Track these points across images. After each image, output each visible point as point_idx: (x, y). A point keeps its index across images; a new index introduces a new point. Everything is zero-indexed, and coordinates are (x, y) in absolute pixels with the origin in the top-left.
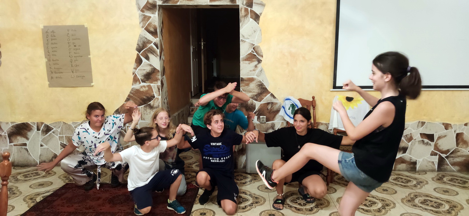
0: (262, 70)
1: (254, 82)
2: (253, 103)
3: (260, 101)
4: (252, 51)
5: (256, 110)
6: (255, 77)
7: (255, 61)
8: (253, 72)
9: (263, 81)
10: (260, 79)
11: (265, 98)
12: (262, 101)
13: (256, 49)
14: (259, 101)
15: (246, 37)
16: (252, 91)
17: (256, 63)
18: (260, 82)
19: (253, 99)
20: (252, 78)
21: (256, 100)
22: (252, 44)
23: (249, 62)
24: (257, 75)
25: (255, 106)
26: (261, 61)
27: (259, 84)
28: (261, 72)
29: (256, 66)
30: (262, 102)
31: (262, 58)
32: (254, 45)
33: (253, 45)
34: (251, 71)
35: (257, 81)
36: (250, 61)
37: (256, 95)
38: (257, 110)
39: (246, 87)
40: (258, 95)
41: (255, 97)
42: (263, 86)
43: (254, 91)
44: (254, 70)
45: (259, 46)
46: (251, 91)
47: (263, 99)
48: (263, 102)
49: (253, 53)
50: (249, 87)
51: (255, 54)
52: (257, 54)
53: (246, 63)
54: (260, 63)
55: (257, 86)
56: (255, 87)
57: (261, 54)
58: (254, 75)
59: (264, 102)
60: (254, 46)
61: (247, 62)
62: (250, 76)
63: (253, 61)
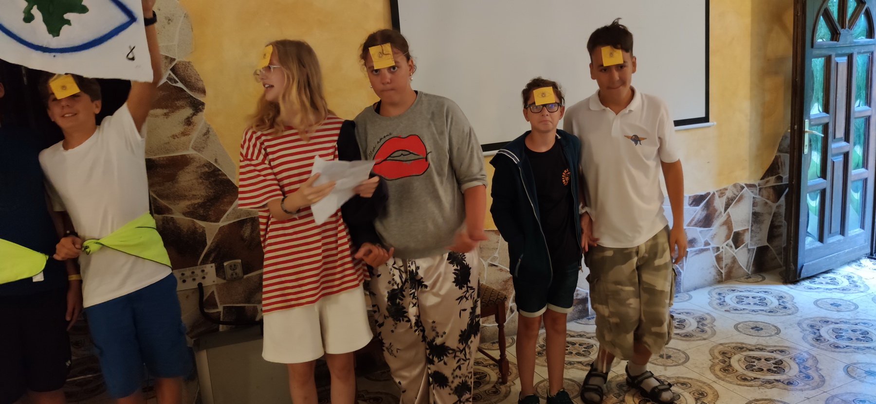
0: (208, 132)
1: (191, 168)
2: (196, 228)
3: (217, 220)
4: (170, 79)
5: (209, 248)
6: (190, 152)
7: (182, 107)
8: (184, 138)
9: (216, 161)
10: (206, 156)
11: (230, 210)
12: (222, 219)
13: (181, 72)
14: (213, 219)
16: (186, 194)
17: (187, 111)
18: (209, 165)
19: (196, 218)
20: (183, 156)
21: (205, 219)
22: (167, 57)
23: (165, 111)
24: (195, 148)
25: (203, 235)
26: (203, 104)
27: (206, 172)
28: (208, 137)
29: (189, 122)
30: (224, 221)
31: (203, 95)
32: (174, 60)
33: (169, 60)
34: (174, 137)
35: (198, 165)
36: (166, 107)
37: (202, 205)
38: (212, 247)
39: (168, 184)
40: (208, 204)
41: (201, 212)
42: (220, 177)
43: (194, 193)
44: (184, 134)
45: (189, 63)
46: (186, 196)
47: (225, 211)
49: (174, 85)
50: (176, 185)
51: (180, 85)
52: (187, 86)
53: (156, 116)
54: (201, 111)
55: (201, 177)
56: (194, 181)
57: (200, 84)
58: (187, 149)
59: (229, 221)
60: (174, 64)
61: (160, 112)
62: (173, 152)
63: (178, 108)
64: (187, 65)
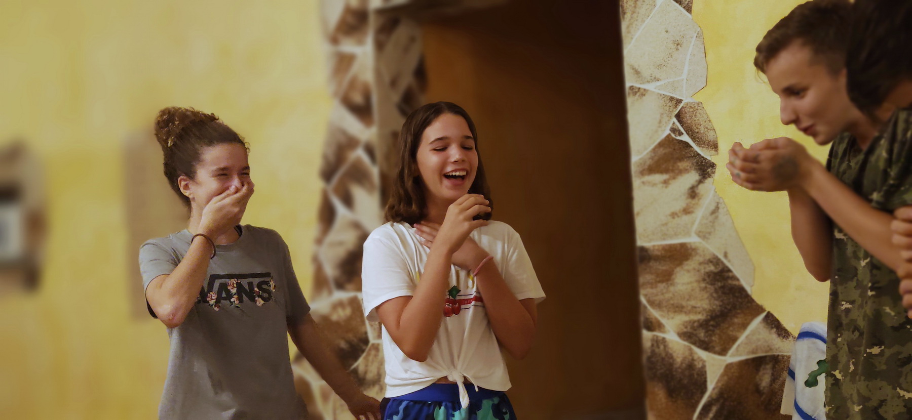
0: (717, 208)
1: (691, 264)
2: (693, 360)
3: (723, 352)
4: (674, 130)
5: (710, 396)
6: (692, 239)
7: (686, 171)
8: (686, 218)
9: (726, 255)
10: (713, 247)
11: (742, 338)
12: (731, 352)
13: (687, 119)
14: (717, 349)
15: (646, 73)
16: (684, 304)
17: (692, 177)
18: (715, 261)
19: (694, 343)
20: (683, 245)
21: (706, 346)
22: (672, 99)
23: (665, 177)
24: (700, 234)
25: (702, 374)
26: (713, 165)
27: (711, 272)
28: (717, 218)
29: (693, 193)
30: (733, 355)
31: (713, 152)
32: (681, 101)
33: (674, 102)
34: (674, 215)
35: (701, 259)
36: (666, 171)
37: (704, 324)
38: (714, 396)
39: (661, 286)
40: (712, 323)
41: (702, 334)
42: (730, 282)
43: (692, 303)
44: (687, 211)
45: (699, 104)
46: (683, 307)
47: (734, 340)
48: (735, 356)
49: (679, 138)
50: (672, 289)
51: (685, 138)
52: (694, 139)
53: (654, 185)
54: (710, 176)
55: (704, 280)
56: (695, 285)
57: (710, 136)
58: (688, 234)
59: (740, 355)
60: (679, 108)
61: (658, 178)
62: (671, 237)
63: (681, 172)
64: (696, 107)
